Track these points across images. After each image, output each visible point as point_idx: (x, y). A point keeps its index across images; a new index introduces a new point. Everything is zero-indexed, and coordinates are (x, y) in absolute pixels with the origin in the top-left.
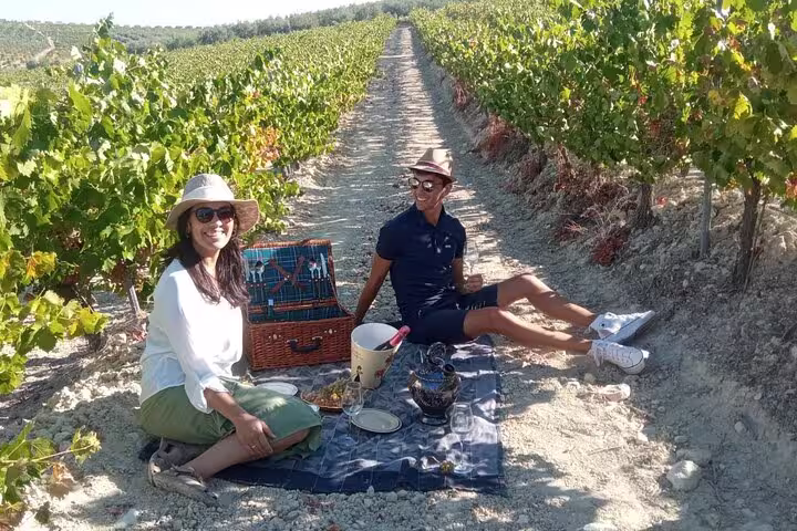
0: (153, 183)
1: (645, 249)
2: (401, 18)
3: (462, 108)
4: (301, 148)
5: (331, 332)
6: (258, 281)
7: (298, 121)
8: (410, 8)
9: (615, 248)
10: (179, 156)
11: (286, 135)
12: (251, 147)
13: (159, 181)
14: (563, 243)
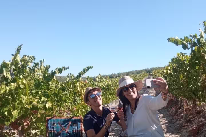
6: (53, 130)
8: (153, 70)
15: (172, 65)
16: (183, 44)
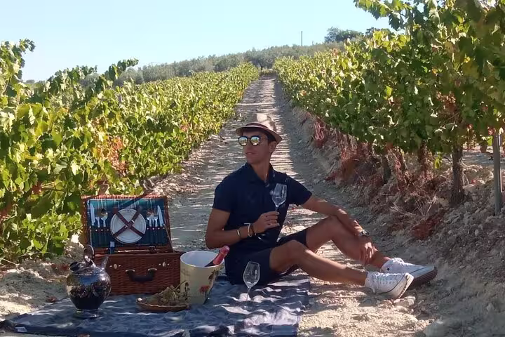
0: (17, 137)
1: (455, 220)
2: (264, 70)
3: (320, 144)
4: (147, 165)
5: (164, 264)
6: (102, 227)
7: (145, 139)
8: (274, 58)
9: (433, 224)
10: (41, 111)
11: (133, 153)
12: (98, 154)
13: (22, 135)
14: (394, 233)
15: (353, 50)
16: (392, 16)
